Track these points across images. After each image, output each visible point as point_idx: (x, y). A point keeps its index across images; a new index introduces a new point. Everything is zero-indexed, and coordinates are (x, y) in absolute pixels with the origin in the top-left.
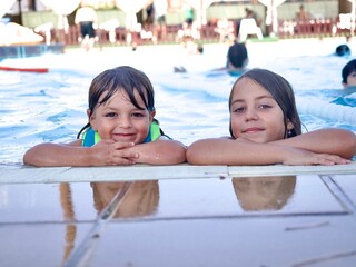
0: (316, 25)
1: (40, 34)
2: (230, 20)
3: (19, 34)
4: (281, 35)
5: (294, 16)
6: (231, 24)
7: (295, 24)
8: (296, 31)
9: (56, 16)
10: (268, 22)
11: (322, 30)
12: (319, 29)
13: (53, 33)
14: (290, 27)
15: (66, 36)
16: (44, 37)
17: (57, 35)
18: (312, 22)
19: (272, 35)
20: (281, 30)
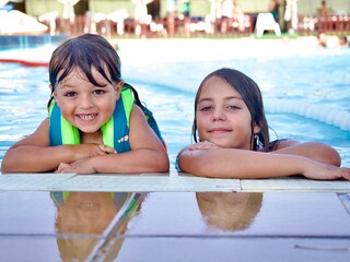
0: (338, 22)
1: (44, 23)
2: (246, 14)
3: (22, 23)
4: (301, 32)
5: (315, 11)
6: (248, 18)
7: (316, 21)
8: (316, 28)
9: (62, 5)
10: (287, 18)
11: (345, 27)
12: (342, 26)
13: (58, 22)
14: (310, 24)
15: (72, 26)
16: (49, 26)
17: (62, 24)
18: (334, 19)
19: (291, 31)
20: (301, 26)
